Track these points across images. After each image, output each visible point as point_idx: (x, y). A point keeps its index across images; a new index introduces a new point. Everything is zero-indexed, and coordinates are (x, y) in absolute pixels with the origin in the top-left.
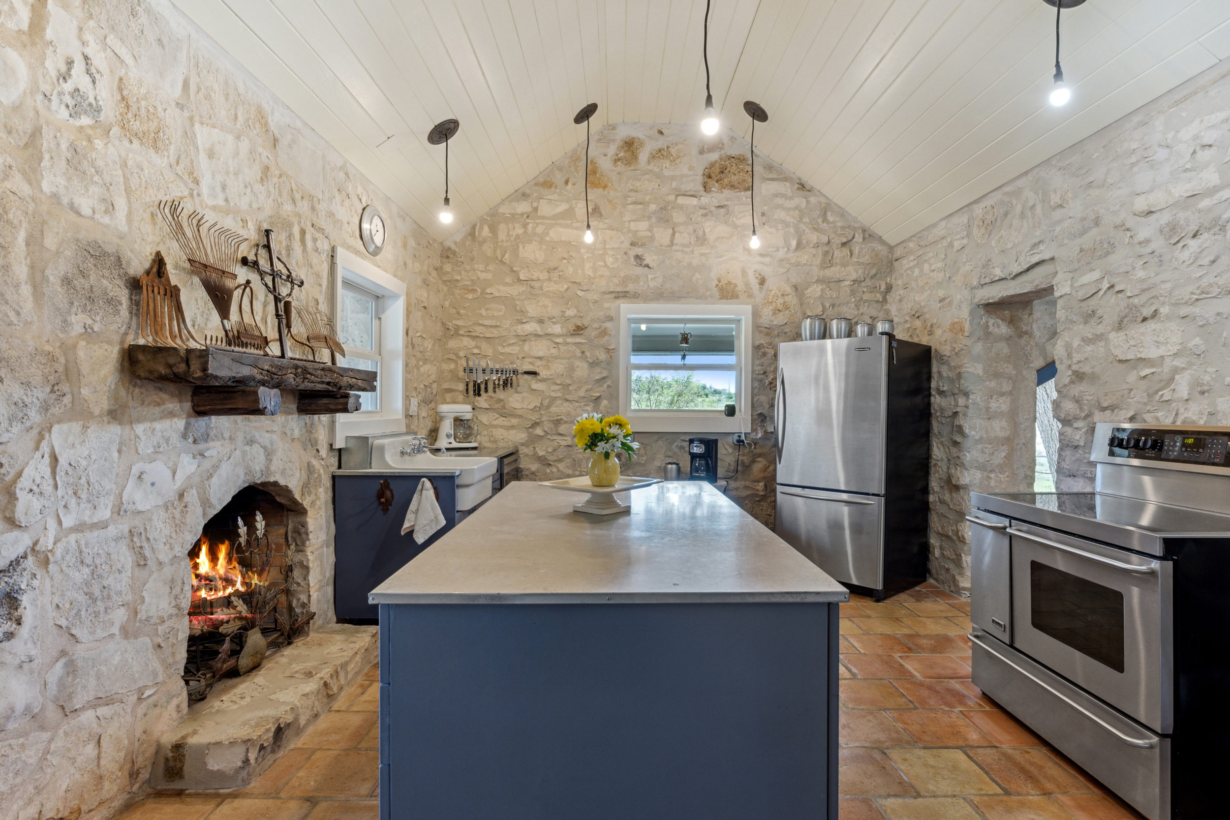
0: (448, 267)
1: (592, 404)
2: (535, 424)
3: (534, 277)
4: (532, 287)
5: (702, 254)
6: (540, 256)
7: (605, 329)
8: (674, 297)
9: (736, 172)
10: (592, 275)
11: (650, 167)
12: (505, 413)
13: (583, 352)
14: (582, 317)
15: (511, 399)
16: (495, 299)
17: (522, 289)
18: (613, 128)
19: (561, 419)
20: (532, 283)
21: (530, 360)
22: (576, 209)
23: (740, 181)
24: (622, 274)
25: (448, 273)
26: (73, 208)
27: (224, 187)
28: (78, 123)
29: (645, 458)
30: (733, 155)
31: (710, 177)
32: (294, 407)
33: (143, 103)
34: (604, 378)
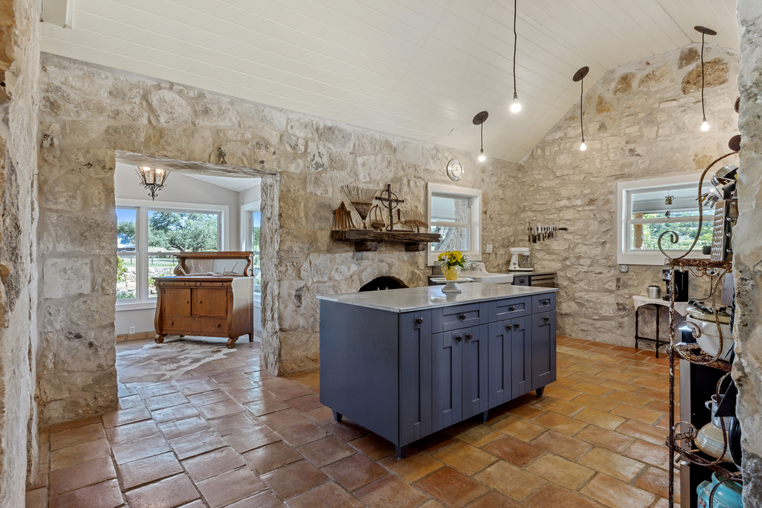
0: (520, 175)
1: (600, 247)
2: (566, 259)
3: (565, 174)
4: (564, 180)
5: (681, 139)
6: (568, 161)
7: (608, 199)
8: (658, 173)
9: (712, 73)
10: (600, 167)
11: (640, 89)
12: (550, 252)
13: (595, 215)
14: (593, 194)
15: (552, 244)
16: (544, 188)
17: (558, 181)
18: (613, 72)
19: (581, 256)
20: (564, 177)
21: (563, 222)
22: (589, 129)
23: (716, 78)
24: (620, 163)
25: (520, 178)
26: (316, 195)
27: (369, 174)
28: (318, 171)
29: (637, 282)
30: (708, 61)
31: (688, 82)
32: (404, 249)
33: (337, 158)
34: (608, 230)
